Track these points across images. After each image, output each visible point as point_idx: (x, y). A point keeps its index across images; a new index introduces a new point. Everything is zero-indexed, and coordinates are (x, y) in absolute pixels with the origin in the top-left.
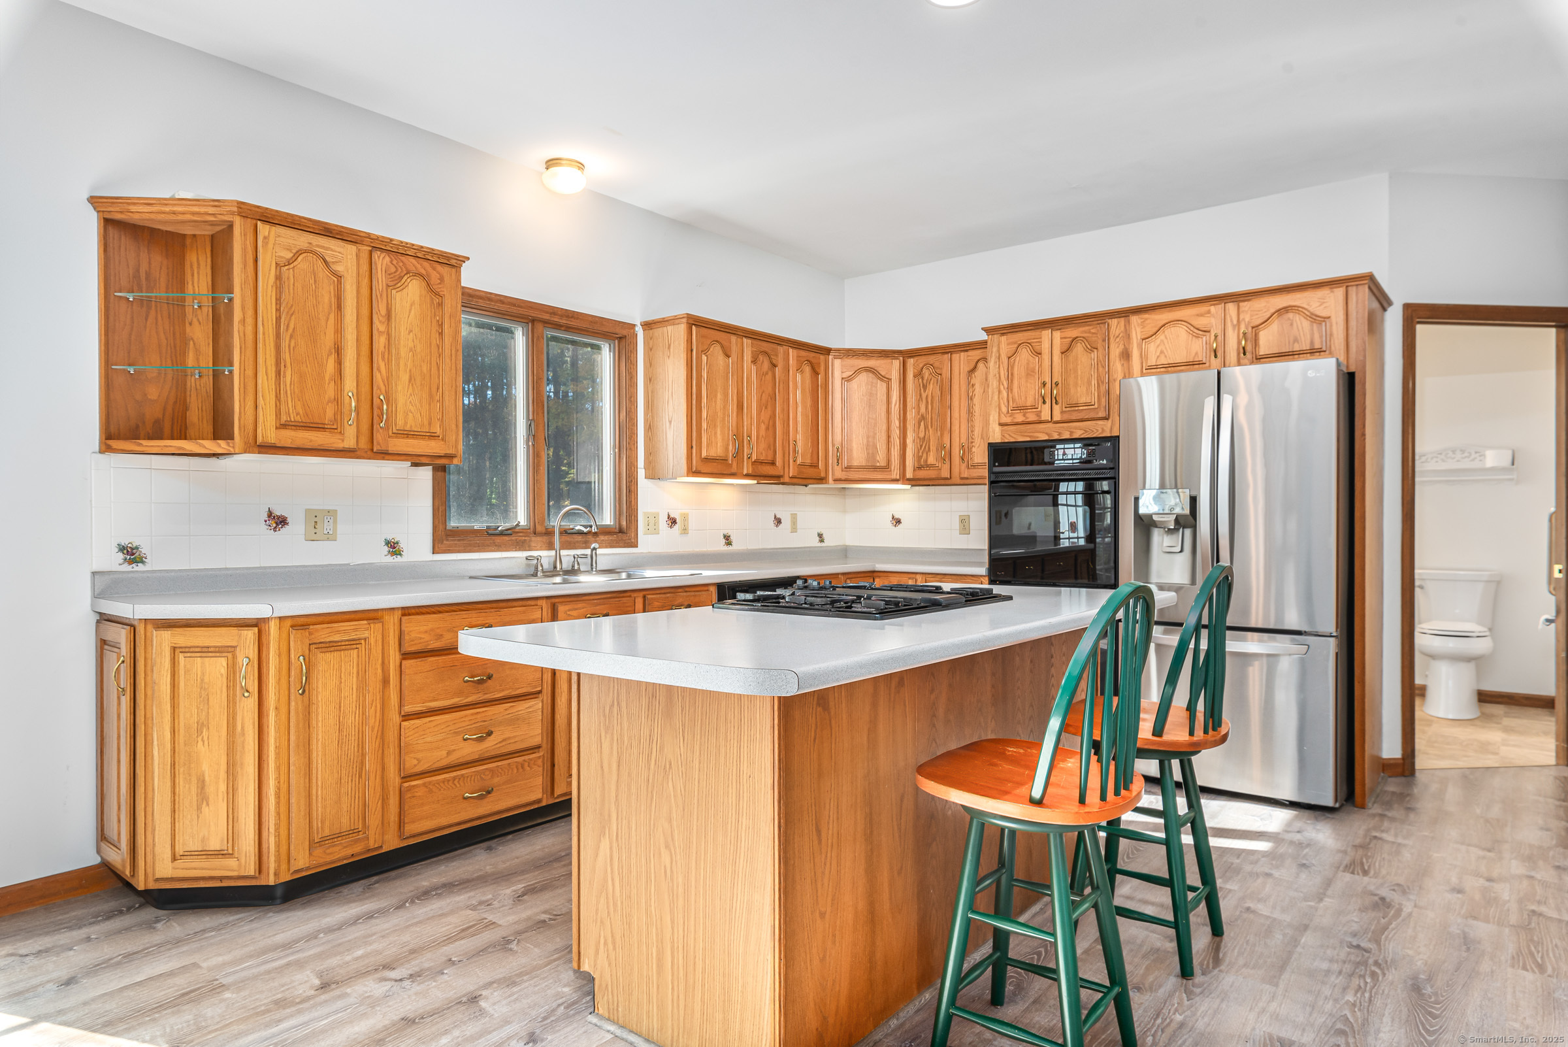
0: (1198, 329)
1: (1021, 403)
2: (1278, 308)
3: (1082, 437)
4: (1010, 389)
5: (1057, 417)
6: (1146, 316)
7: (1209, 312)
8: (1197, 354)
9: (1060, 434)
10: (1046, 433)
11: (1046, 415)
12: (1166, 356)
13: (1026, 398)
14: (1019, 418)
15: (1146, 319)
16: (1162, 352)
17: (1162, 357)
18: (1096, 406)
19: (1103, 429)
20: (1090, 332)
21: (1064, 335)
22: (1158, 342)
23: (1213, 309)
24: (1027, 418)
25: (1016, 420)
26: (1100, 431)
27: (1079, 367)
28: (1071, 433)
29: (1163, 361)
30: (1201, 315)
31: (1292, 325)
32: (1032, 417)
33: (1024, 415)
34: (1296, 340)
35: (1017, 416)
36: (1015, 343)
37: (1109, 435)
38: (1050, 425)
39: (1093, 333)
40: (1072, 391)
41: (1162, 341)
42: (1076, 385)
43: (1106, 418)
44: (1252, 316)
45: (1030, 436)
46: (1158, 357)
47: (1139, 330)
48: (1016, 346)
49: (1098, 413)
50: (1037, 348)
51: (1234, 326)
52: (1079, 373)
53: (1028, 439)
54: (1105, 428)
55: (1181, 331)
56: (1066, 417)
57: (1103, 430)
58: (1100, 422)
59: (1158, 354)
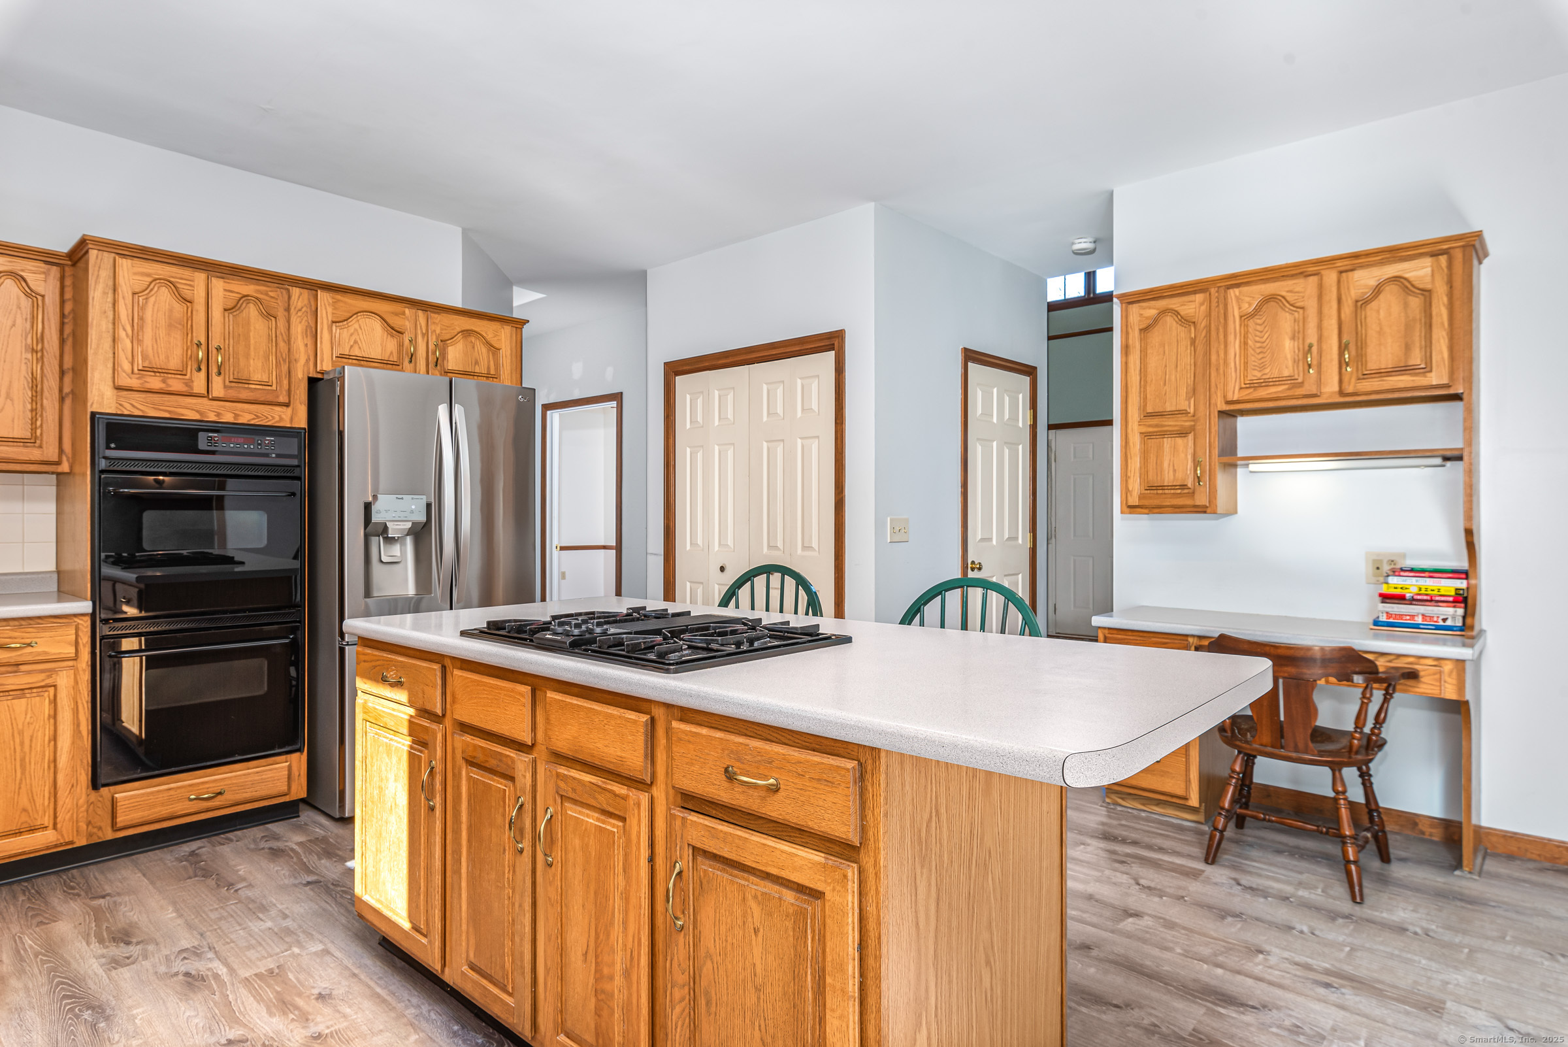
0: (392, 328)
1: (159, 362)
2: (463, 329)
3: (252, 422)
4: (136, 338)
5: (218, 389)
6: (339, 297)
7: (404, 313)
8: (392, 353)
9: (218, 415)
10: (197, 411)
11: (199, 385)
12: (360, 348)
13: (167, 358)
14: (155, 383)
15: (339, 300)
16: (356, 342)
17: (356, 347)
18: (274, 387)
19: (280, 416)
20: (267, 294)
21: (229, 287)
22: (352, 330)
23: (407, 311)
24: (168, 385)
25: (148, 386)
26: (277, 418)
27: (252, 334)
28: (236, 416)
29: (356, 352)
30: (396, 314)
31: (474, 347)
32: (176, 385)
33: (164, 381)
34: (477, 363)
35: (148, 379)
36: (148, 275)
37: (289, 425)
38: (205, 401)
39: (272, 297)
40: (242, 362)
41: (356, 330)
42: (247, 356)
43: (287, 405)
44: (442, 329)
45: (169, 412)
46: (352, 347)
47: (330, 310)
48: (150, 279)
49: (278, 397)
50: (187, 293)
51: (423, 335)
52: (252, 342)
53: (167, 415)
54: (284, 416)
55: (376, 325)
56: (232, 394)
57: (281, 419)
58: (278, 409)
59: (352, 343)
